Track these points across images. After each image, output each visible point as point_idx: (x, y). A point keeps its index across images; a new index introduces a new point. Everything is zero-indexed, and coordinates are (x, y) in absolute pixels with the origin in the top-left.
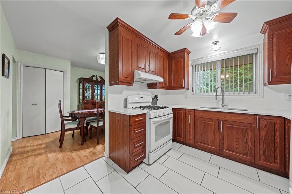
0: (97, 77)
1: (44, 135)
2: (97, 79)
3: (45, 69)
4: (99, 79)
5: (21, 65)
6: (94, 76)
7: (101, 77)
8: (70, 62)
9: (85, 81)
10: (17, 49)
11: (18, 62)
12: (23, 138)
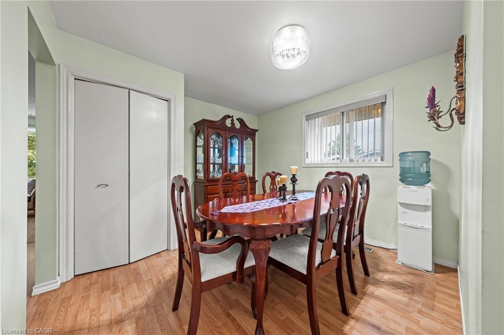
0: (232, 121)
1: (127, 266)
2: (233, 124)
3: (128, 90)
4: (238, 125)
5: (69, 74)
6: (229, 117)
7: (241, 121)
8: (183, 75)
9: (211, 128)
10: (59, 27)
11: (61, 66)
12: (75, 276)
